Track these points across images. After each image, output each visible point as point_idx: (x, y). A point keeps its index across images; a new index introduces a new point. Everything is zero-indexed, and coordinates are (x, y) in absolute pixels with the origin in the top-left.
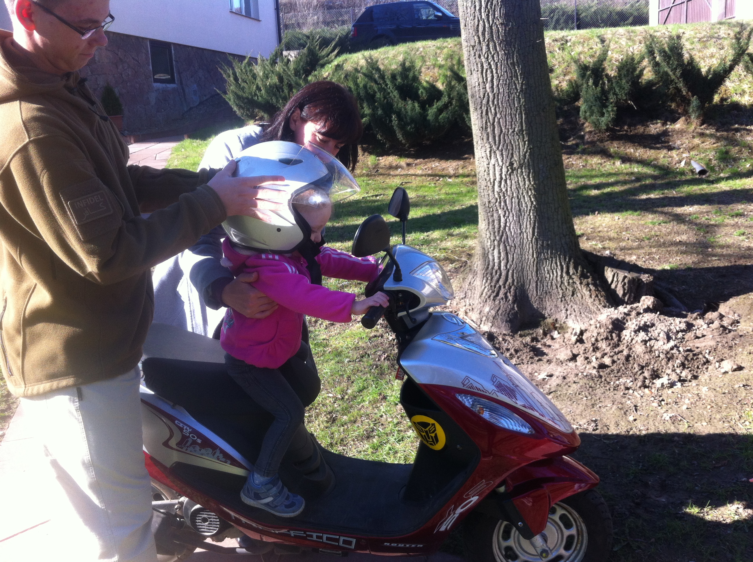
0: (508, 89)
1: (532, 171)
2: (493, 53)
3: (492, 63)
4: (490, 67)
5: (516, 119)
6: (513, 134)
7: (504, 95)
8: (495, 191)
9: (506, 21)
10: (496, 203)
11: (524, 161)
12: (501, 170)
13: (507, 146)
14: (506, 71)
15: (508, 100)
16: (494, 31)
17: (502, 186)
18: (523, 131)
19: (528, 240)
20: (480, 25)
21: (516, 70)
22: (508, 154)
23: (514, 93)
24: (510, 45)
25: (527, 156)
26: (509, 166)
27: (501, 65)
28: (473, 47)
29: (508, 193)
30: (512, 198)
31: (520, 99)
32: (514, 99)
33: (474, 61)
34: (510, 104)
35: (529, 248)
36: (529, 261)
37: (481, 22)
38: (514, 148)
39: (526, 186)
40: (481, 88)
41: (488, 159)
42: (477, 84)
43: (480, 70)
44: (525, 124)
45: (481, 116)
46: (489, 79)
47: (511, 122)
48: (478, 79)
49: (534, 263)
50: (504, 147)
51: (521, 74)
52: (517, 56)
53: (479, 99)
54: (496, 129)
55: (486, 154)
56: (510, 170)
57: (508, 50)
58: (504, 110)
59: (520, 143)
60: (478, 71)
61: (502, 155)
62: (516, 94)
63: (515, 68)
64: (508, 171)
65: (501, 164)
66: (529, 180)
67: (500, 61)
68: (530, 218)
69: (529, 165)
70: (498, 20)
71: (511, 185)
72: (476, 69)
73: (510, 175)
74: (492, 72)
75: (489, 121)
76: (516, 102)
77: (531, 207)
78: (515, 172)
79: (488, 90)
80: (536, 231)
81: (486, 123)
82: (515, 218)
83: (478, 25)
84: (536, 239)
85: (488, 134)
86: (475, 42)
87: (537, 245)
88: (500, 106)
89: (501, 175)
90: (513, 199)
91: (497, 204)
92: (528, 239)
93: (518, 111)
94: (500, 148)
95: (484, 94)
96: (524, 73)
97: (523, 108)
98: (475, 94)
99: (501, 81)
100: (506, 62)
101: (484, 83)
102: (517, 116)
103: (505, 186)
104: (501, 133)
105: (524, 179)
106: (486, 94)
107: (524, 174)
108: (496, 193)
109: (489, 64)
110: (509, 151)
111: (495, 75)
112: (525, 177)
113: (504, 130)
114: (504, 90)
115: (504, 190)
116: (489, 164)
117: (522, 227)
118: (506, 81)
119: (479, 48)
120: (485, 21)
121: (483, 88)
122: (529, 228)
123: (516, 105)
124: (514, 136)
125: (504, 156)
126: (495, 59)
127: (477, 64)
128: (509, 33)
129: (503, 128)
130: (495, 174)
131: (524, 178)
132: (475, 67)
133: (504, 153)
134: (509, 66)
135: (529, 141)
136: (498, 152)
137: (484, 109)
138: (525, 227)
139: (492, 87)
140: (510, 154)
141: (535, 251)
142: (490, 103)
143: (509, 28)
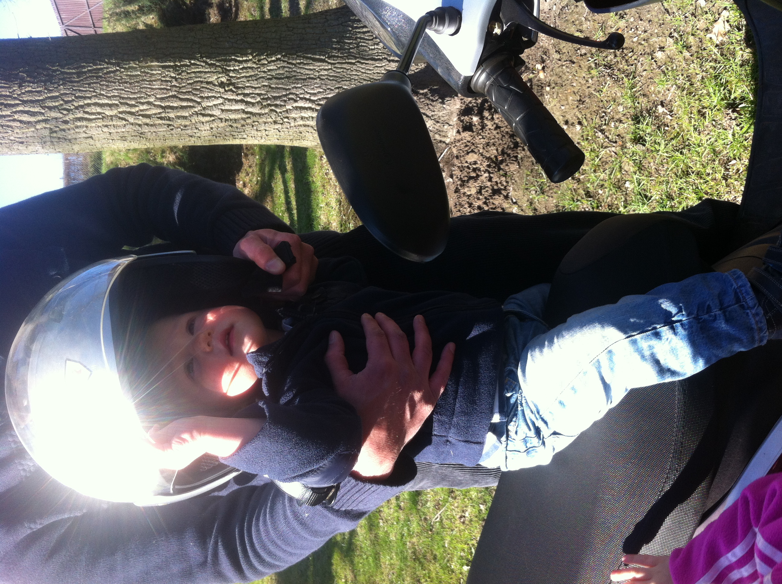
0: (115, 83)
1: (233, 57)
2: (62, 102)
3: (76, 104)
4: (82, 107)
5: (157, 73)
6: (180, 80)
7: (123, 90)
8: (260, 112)
9: (16, 79)
10: (276, 112)
11: (219, 66)
12: (229, 100)
13: (196, 89)
14: (89, 84)
15: (130, 84)
16: (30, 98)
17: (253, 101)
18: (176, 66)
19: (331, 69)
20: (20, 118)
21: (89, 71)
22: (208, 89)
23: (121, 75)
24: (53, 76)
25: (212, 62)
26: (224, 88)
27: (80, 90)
28: (52, 131)
29: (263, 92)
30: (270, 87)
31: (130, 68)
32: (130, 76)
33: (73, 131)
34: (137, 82)
35: (341, 68)
36: (360, 69)
37: (16, 117)
38: (199, 79)
39: (254, 66)
40: (111, 123)
41: (214, 120)
42: (105, 130)
43: (84, 123)
44: (166, 62)
45: (152, 125)
46: (99, 110)
47: (162, 81)
48: (98, 127)
49: (362, 63)
50: (197, 95)
51: (96, 64)
52: (69, 69)
53: (127, 127)
54: (171, 105)
55: (207, 122)
56: (231, 87)
57: (59, 79)
58: (144, 90)
59: (193, 70)
60: (87, 127)
61: (208, 98)
62: (123, 72)
63: (85, 72)
64: (231, 90)
65: (220, 101)
66: (246, 61)
67: (74, 92)
68: (299, 64)
69: (225, 60)
70: (14, 91)
71: (252, 87)
72: (85, 129)
73: (238, 88)
74: (89, 105)
75: (160, 113)
76: (134, 73)
77: (284, 61)
78: (234, 81)
79: (114, 112)
80: (318, 57)
81: (161, 118)
82: (299, 85)
83: (21, 122)
84: (329, 58)
85: (178, 117)
86: (45, 128)
87: (338, 57)
88: (139, 96)
89: (237, 101)
90: (273, 86)
91: (278, 110)
92: (329, 69)
93: (146, 70)
94: (199, 100)
95: (120, 118)
96: (94, 60)
97: (143, 64)
98: (121, 134)
99: (102, 92)
100: (75, 84)
101: (103, 117)
102: (154, 72)
103: (254, 97)
104: (177, 97)
105: (244, 68)
106: (121, 116)
107: (237, 68)
108: (263, 112)
109: (77, 108)
110: (203, 87)
111: (93, 101)
112: (241, 67)
113: (173, 93)
114: (115, 89)
115: (258, 99)
116: (221, 119)
117: (312, 76)
118: (103, 85)
119: (54, 123)
120: (14, 110)
121: (112, 120)
122: (314, 66)
123: (139, 73)
124: (182, 79)
125: (210, 95)
126: (70, 99)
127: (77, 127)
128: (35, 78)
129: (171, 94)
130: (235, 110)
131: (242, 69)
132: (81, 130)
133: (206, 95)
134: (82, 80)
135: (190, 59)
136: (205, 104)
137: (142, 120)
138: (312, 72)
139: (110, 106)
140: (208, 87)
141: (347, 61)
142: (133, 110)
143: (28, 76)
